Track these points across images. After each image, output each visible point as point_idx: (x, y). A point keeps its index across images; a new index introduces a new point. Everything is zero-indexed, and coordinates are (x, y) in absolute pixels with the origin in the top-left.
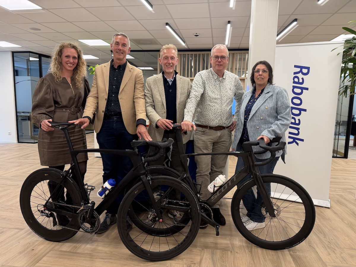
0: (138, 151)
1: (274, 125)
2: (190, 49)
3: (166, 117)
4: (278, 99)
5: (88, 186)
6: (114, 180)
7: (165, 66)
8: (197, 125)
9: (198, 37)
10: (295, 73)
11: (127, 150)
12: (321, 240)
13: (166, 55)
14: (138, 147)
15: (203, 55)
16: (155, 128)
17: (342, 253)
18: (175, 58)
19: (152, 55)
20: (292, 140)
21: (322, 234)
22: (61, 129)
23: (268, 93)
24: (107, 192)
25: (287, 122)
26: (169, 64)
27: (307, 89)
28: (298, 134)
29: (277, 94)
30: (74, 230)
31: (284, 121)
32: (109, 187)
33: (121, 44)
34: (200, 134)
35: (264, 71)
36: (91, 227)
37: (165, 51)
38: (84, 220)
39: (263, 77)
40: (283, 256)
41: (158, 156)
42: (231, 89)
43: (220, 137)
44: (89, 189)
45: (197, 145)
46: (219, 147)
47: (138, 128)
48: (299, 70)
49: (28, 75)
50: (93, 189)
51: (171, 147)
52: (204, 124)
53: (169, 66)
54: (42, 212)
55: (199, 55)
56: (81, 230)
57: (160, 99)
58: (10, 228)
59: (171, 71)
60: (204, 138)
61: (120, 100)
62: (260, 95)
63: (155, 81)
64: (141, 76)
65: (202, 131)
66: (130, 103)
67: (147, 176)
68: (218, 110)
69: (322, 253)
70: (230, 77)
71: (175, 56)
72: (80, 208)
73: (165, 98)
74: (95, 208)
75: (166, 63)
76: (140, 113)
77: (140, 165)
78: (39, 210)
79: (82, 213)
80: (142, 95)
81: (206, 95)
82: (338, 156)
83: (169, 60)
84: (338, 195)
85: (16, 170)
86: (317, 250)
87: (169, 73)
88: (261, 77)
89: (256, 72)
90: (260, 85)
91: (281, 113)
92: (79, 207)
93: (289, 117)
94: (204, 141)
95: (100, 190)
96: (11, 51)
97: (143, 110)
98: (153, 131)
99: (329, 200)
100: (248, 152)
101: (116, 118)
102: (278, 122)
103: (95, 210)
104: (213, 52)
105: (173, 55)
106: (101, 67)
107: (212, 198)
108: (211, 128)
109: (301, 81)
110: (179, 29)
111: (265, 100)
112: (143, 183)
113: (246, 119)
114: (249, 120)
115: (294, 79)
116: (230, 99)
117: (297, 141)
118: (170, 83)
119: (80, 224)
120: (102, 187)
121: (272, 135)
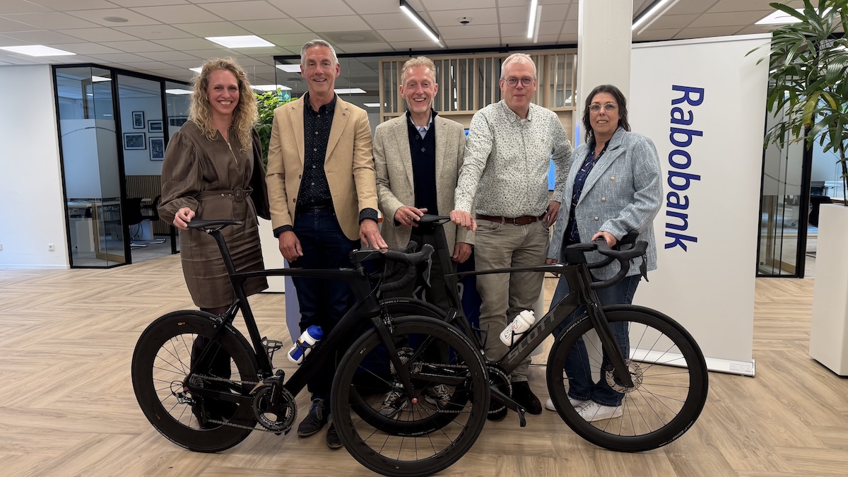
0: (364, 271)
1: (625, 211)
2: (450, 48)
3: (414, 203)
4: (635, 160)
5: (269, 341)
6: (319, 327)
7: (412, 100)
8: (480, 217)
9: (468, 24)
10: (674, 102)
11: (341, 269)
12: (732, 433)
13: (412, 78)
14: (363, 264)
15: (480, 61)
16: (392, 225)
17: (769, 454)
18: (430, 83)
19: (364, 63)
20: (672, 240)
21: (734, 422)
22: (210, 233)
23: (617, 148)
24: (308, 351)
25: (650, 205)
26: (420, 95)
27: (700, 134)
28: (685, 227)
29: (633, 149)
30: (245, 427)
31: (644, 204)
32: (311, 341)
33: (318, 63)
34: (487, 233)
35: (609, 106)
36: (278, 420)
37: (411, 71)
38: (265, 408)
39: (606, 118)
40: (654, 462)
41: (404, 279)
42: (543, 140)
43: (528, 238)
44: (270, 347)
45: (482, 255)
46: (525, 258)
47: (362, 225)
48: (681, 94)
49: (87, 117)
50: (279, 347)
51: (430, 261)
52: (496, 213)
53: (419, 100)
54: (180, 395)
55: (471, 61)
56: (258, 426)
57: (401, 168)
58: (114, 434)
59: (424, 108)
60: (496, 241)
61: (328, 175)
62: (601, 154)
63: (392, 130)
64: (366, 122)
65: (492, 226)
66: (347, 179)
67: (382, 318)
68: (522, 184)
69: (732, 455)
70: (541, 115)
71: (430, 80)
72: (255, 385)
73: (411, 165)
74: (284, 383)
75: (413, 94)
76: (366, 198)
77: (369, 297)
78: (174, 394)
79: (259, 394)
80: (369, 163)
81: (498, 154)
82: (783, 273)
83: (419, 88)
84: (774, 351)
85: (87, 325)
86: (723, 450)
87: (419, 114)
88: (604, 118)
89: (593, 108)
90: (602, 134)
91: (642, 187)
92: (252, 383)
93: (655, 195)
94: (496, 248)
95: (294, 347)
96: (49, 65)
97: (371, 192)
98: (390, 232)
99: (754, 361)
100: (576, 264)
101: (319, 209)
102: (633, 207)
103: (285, 386)
104: (506, 69)
105: (425, 77)
106: (286, 111)
107: (510, 356)
108: (509, 220)
109: (687, 117)
110: (426, 11)
111: (610, 163)
112: (377, 331)
113: (574, 201)
114: (579, 203)
115: (672, 115)
116: (543, 161)
117: (684, 241)
118: (423, 135)
119: (257, 417)
120: (298, 342)
121: (621, 230)
